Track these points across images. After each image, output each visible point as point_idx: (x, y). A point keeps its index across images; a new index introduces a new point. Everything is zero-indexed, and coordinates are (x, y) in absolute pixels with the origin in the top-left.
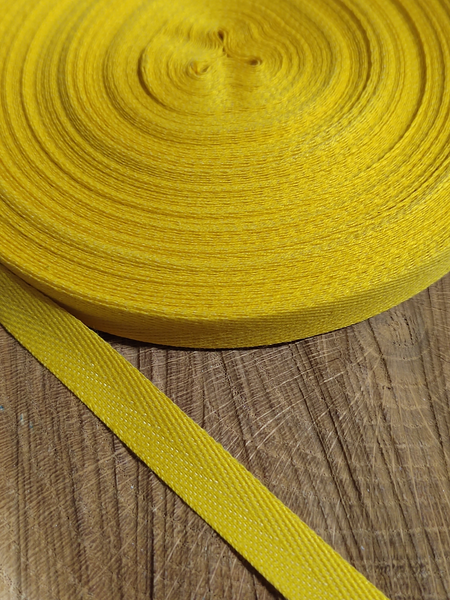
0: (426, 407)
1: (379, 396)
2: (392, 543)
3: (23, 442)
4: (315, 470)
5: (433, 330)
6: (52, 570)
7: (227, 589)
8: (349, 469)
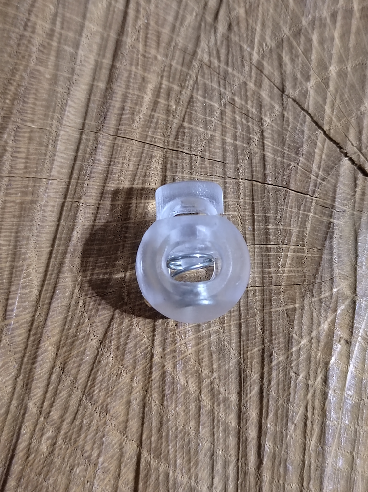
8: (261, 428)
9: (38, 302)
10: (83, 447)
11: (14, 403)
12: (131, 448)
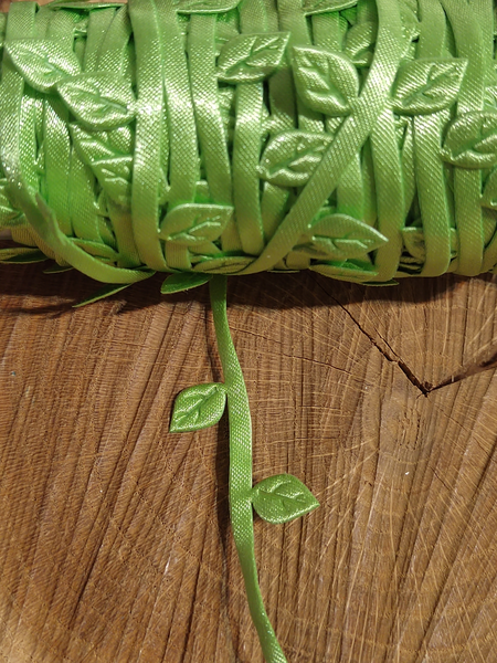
0: (399, 516)
1: (356, 489)
2: (308, 634)
3: (20, 414)
4: (268, 538)
5: (441, 441)
6: (6, 541)
7: (146, 616)
8: (299, 549)
9: (125, 441)
10: (153, 558)
11: (99, 520)
12: (192, 561)
